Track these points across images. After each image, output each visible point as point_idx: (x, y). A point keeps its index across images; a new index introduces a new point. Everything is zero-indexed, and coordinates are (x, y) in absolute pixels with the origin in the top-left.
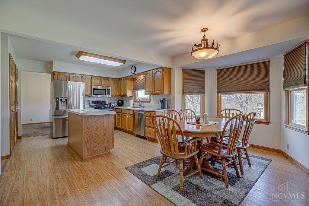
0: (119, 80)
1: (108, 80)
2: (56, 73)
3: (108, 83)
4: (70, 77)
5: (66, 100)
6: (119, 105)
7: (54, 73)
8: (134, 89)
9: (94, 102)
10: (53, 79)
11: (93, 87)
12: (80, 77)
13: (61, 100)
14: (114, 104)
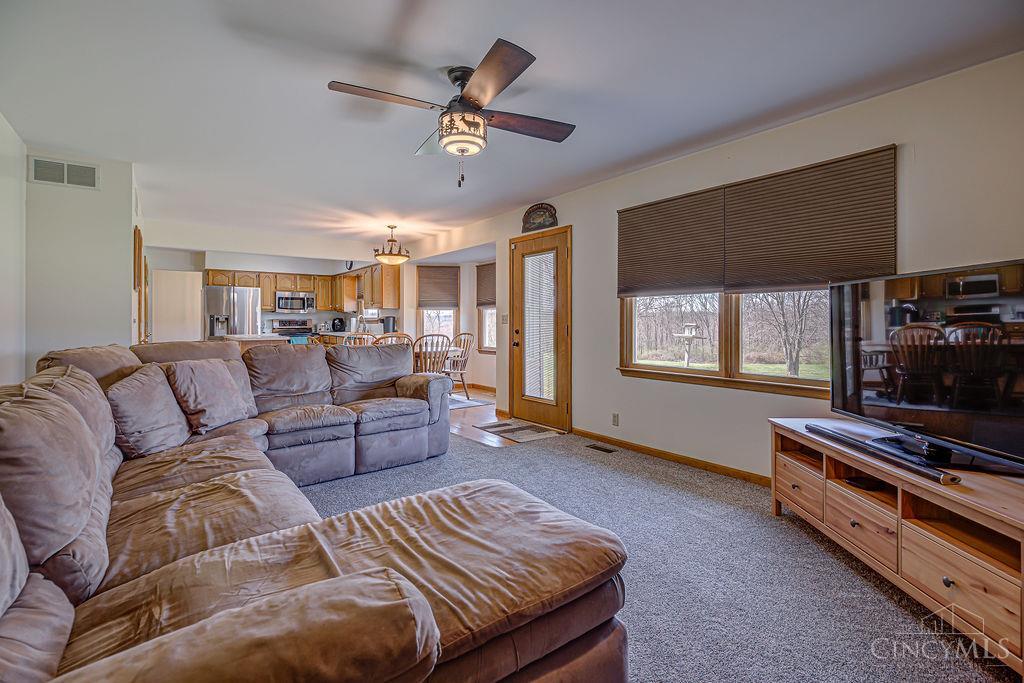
0: (334, 278)
1: (310, 280)
2: (210, 273)
3: (309, 285)
4: (234, 278)
5: (227, 319)
6: (335, 328)
7: (207, 272)
8: (359, 297)
9: (282, 323)
10: (206, 283)
11: (279, 294)
12: (254, 276)
13: (218, 319)
14: (324, 328)
